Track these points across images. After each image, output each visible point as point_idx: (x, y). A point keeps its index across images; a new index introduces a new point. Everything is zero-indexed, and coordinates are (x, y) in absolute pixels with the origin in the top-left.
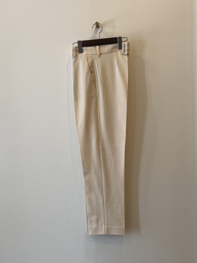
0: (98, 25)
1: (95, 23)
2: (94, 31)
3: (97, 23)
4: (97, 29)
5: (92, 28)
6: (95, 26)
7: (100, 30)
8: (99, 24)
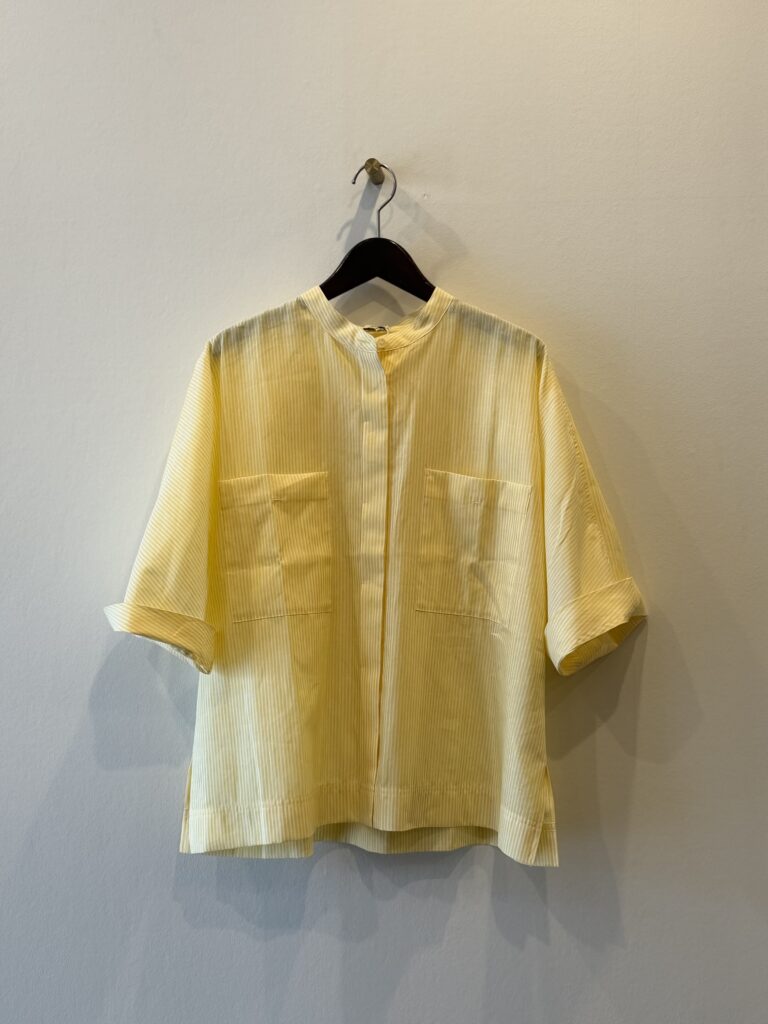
0: (376, 173)
1: (363, 164)
2: (360, 197)
3: (374, 164)
4: (375, 187)
5: (354, 183)
6: (364, 176)
7: (386, 190)
8: (383, 169)
